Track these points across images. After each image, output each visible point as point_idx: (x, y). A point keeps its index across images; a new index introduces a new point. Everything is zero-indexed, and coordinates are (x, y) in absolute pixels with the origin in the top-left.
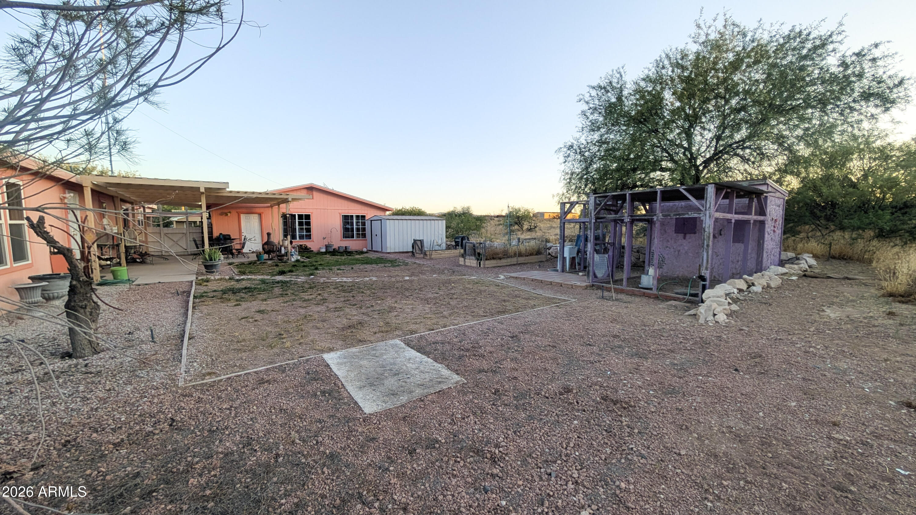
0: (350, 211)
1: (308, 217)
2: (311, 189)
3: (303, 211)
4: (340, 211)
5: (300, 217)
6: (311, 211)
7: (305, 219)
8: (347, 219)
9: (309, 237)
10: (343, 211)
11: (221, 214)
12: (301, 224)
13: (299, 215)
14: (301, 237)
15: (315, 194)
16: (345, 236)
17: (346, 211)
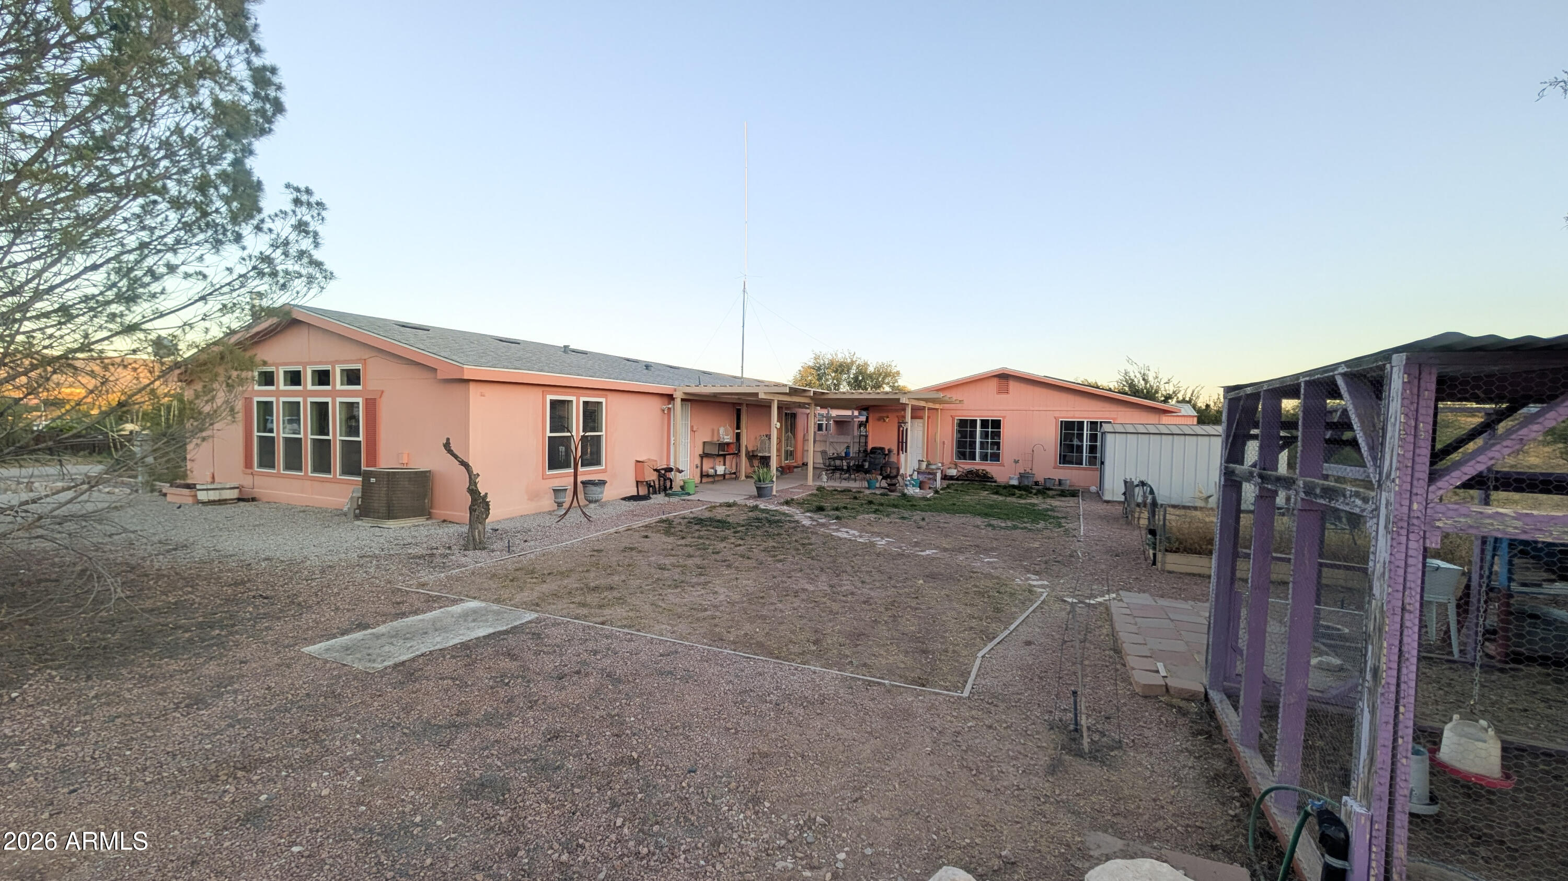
0: (1077, 414)
1: (997, 424)
2: (1004, 378)
3: (990, 413)
4: (1057, 414)
5: (984, 423)
6: (1003, 413)
7: (993, 426)
8: (1070, 429)
9: (996, 457)
10: (1064, 414)
11: (879, 419)
12: (985, 435)
13: (982, 421)
14: (984, 457)
15: (1012, 385)
16: (1064, 459)
17: (1071, 414)
